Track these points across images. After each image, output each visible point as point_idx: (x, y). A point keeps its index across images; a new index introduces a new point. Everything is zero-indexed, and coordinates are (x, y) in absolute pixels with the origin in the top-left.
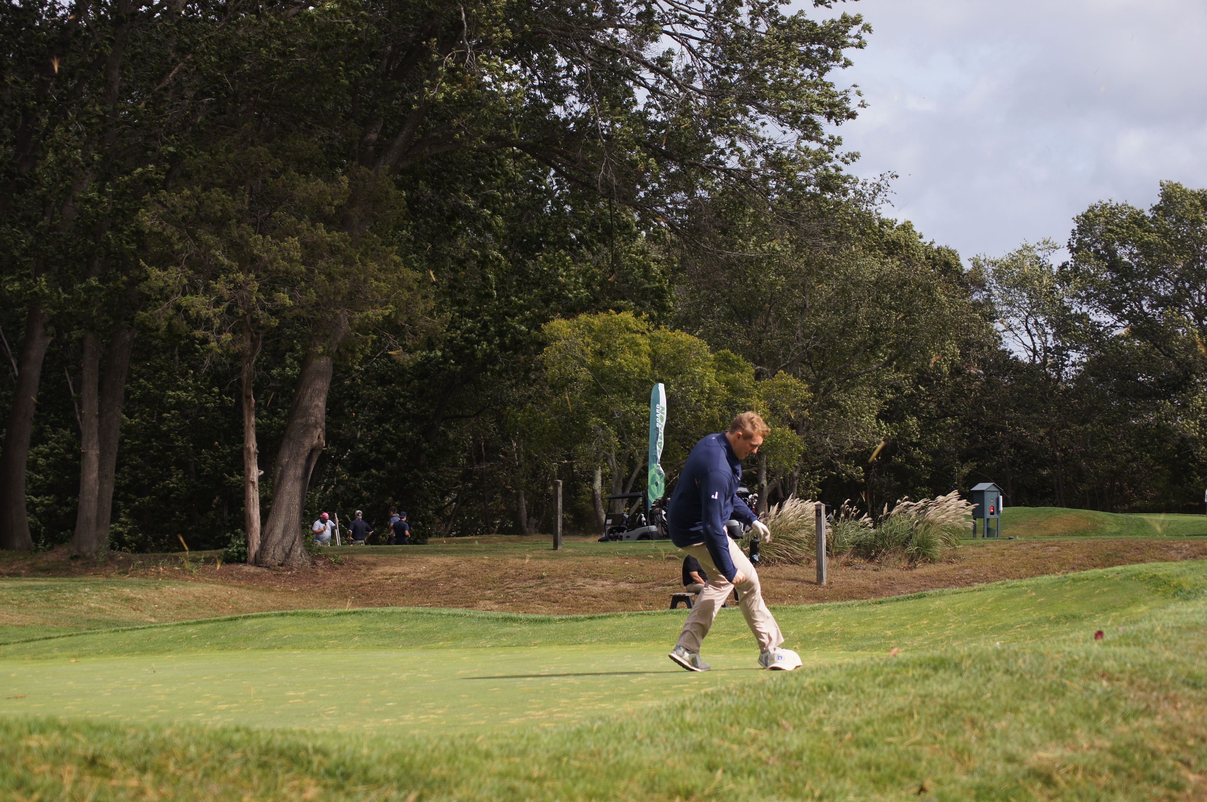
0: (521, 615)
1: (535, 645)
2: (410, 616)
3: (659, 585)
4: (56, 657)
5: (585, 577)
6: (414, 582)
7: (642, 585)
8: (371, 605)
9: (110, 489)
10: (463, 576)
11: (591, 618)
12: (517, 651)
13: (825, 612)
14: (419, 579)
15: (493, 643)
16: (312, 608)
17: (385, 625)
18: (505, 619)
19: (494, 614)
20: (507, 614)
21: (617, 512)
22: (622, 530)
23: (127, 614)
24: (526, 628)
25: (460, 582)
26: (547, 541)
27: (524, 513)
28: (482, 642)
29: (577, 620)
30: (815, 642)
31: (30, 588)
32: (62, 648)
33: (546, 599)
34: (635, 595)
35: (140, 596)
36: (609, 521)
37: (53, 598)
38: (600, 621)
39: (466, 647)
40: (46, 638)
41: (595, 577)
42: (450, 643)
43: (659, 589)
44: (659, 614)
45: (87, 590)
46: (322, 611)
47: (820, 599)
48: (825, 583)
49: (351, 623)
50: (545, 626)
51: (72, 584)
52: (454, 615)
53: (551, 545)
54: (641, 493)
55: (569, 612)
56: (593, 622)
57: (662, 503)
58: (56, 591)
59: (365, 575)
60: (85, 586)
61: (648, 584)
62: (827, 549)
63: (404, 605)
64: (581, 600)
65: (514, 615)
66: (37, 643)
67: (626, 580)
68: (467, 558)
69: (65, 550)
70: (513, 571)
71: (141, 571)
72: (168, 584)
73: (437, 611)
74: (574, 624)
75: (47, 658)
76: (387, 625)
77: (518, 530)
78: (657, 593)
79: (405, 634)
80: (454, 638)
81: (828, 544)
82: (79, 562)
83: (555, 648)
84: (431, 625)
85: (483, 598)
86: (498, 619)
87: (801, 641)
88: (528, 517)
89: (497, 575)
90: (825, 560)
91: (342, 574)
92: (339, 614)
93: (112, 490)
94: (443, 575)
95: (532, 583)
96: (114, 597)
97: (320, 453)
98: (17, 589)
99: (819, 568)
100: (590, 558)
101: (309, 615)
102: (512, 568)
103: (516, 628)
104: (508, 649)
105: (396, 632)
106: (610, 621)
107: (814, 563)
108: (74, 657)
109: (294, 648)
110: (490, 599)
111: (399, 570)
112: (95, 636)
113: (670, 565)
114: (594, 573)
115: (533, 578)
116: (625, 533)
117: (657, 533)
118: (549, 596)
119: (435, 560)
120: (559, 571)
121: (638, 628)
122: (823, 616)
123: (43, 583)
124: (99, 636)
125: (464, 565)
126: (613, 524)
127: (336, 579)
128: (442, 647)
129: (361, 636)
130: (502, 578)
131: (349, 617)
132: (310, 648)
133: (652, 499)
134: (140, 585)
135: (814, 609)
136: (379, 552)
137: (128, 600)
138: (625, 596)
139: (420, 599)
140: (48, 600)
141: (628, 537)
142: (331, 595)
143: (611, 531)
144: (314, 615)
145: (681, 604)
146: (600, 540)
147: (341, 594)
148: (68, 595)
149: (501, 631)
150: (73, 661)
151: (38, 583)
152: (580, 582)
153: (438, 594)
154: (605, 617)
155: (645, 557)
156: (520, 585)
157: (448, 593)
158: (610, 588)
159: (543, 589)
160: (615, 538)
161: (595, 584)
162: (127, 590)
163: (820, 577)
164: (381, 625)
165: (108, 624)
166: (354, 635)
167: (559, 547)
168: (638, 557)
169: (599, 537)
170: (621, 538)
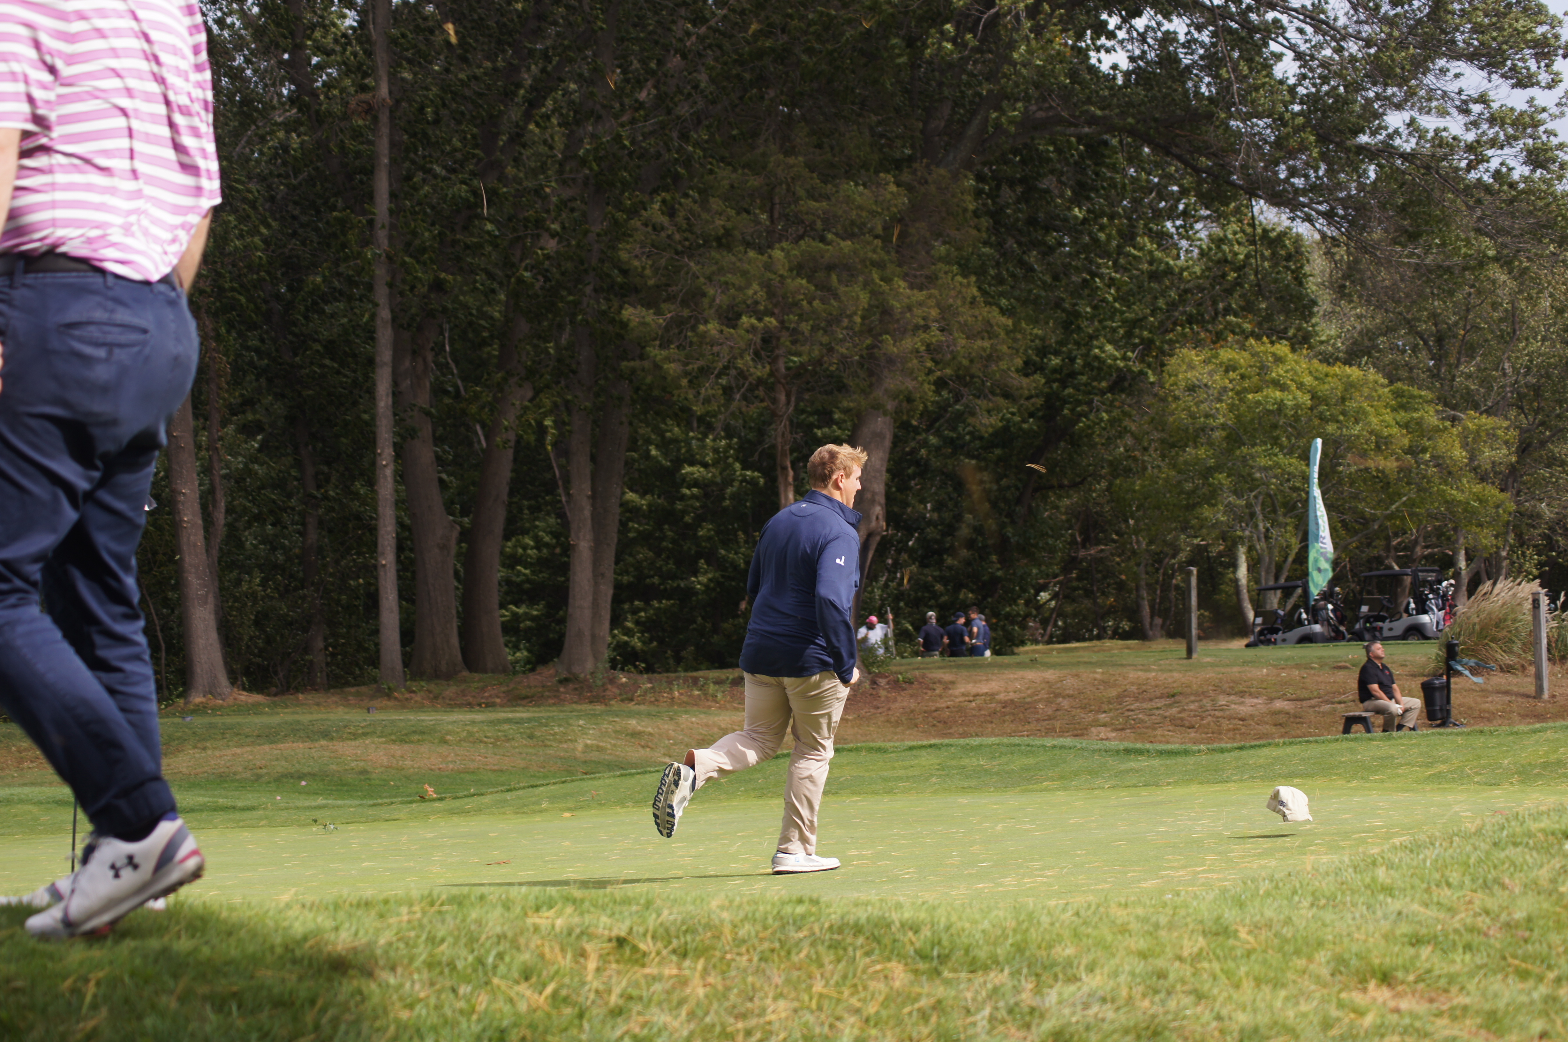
0: (1148, 746)
1: (1168, 784)
2: (1004, 749)
3: (1327, 702)
4: (546, 810)
5: (1229, 694)
6: (1005, 704)
7: (1305, 703)
8: (950, 735)
9: (607, 592)
10: (1069, 696)
11: (1241, 748)
12: (1144, 792)
13: (1549, 734)
14: (1012, 701)
15: (1113, 783)
16: (873, 741)
17: (971, 762)
18: (1127, 751)
19: (1114, 744)
20: (1130, 745)
21: (1268, 608)
22: (1276, 631)
23: (634, 753)
24: (1156, 762)
25: (1065, 703)
26: (1179, 646)
27: (1146, 610)
28: (1099, 782)
29: (1222, 751)
30: (1539, 775)
31: (508, 721)
32: (553, 799)
33: (1179, 724)
34: (1295, 717)
35: (650, 729)
36: (1259, 620)
37: (538, 734)
38: (1252, 752)
39: (1077, 789)
40: (532, 786)
41: (1242, 694)
42: (1057, 784)
43: (1327, 707)
44: (1330, 741)
45: (581, 722)
46: (888, 745)
47: (1540, 717)
48: (1546, 696)
49: (928, 760)
50: (1180, 760)
51: (562, 715)
52: (1062, 747)
53: (1184, 654)
54: (1299, 583)
55: (1210, 741)
56: (1244, 753)
57: (1327, 596)
58: (542, 725)
59: (940, 696)
60: (579, 717)
61: (1313, 702)
62: (1549, 650)
63: (992, 734)
64: (1225, 724)
65: (1139, 745)
66: (520, 792)
67: (1283, 697)
68: (1074, 671)
69: (552, 671)
70: (1134, 688)
71: (650, 697)
72: (686, 712)
73: (1038, 742)
74: (1218, 757)
75: (534, 812)
76: (974, 762)
77: (1138, 633)
78: (1324, 714)
79: (997, 773)
80: (1061, 778)
81: (1549, 644)
82: (571, 686)
83: (1194, 788)
84: (1031, 761)
85: (1097, 723)
86: (1118, 752)
87: (1519, 773)
88: (1152, 617)
89: (1113, 693)
90: (1545, 665)
91: (912, 696)
92: (911, 748)
93: (611, 592)
94: (1043, 695)
95: (1160, 703)
96: (616, 732)
97: (878, 538)
98: (492, 723)
99: (1539, 677)
100: (1235, 669)
101: (870, 750)
102: (1133, 684)
103: (1142, 763)
104: (1133, 790)
105: (986, 770)
106: (1265, 751)
107: (1532, 670)
108: (569, 809)
109: (854, 793)
110: (1104, 725)
111: (984, 688)
112: (596, 783)
113: (1341, 675)
114: (1241, 688)
115: (1161, 697)
116: (1280, 635)
117: (1322, 634)
118: (1182, 719)
119: (1031, 675)
120: (1195, 687)
121: (1303, 759)
122: (1548, 740)
123: (525, 715)
124: (601, 782)
125: (1070, 682)
126: (1264, 623)
127: (904, 702)
128: (1046, 789)
129: (940, 776)
130: (1120, 698)
131: (923, 752)
132: (874, 793)
133: (1315, 591)
134: (649, 715)
135: (1535, 731)
136: (958, 666)
137: (635, 734)
138: (1282, 718)
139: (1013, 726)
140: (531, 737)
141: (1284, 640)
142: (898, 723)
143: (1261, 633)
144: (879, 750)
145: (1358, 727)
146: (1247, 646)
147: (910, 721)
148: (556, 729)
149: (1123, 767)
150: (567, 815)
151: (518, 715)
152: (1222, 700)
153: (1038, 720)
154: (1259, 746)
155: (1308, 667)
156: (1144, 705)
157: (1050, 718)
158: (1263, 708)
159: (1174, 711)
160: (1268, 642)
161: (1242, 703)
162: (633, 722)
163: (1540, 689)
164: (966, 761)
165: (610, 766)
166: (932, 775)
167: (1194, 656)
168: (1298, 666)
169: (1245, 641)
170: (1275, 643)
